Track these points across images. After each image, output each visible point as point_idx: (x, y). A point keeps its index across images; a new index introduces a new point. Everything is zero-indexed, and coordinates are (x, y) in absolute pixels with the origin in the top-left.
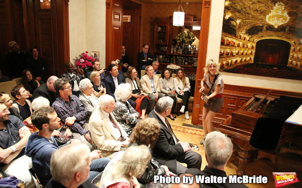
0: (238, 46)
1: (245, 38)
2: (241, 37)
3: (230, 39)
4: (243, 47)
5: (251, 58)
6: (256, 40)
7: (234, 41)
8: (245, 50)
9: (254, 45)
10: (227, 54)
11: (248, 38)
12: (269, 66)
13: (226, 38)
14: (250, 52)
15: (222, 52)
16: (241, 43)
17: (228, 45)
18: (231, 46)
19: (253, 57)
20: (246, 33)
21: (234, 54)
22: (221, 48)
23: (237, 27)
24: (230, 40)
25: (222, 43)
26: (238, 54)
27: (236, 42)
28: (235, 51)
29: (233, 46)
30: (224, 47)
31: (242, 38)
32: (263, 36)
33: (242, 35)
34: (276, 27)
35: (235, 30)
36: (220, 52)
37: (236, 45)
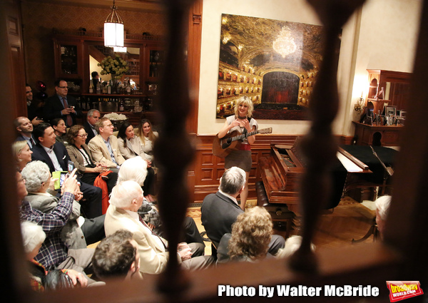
0: (242, 81)
1: (249, 70)
2: (244, 69)
3: (230, 72)
4: (248, 82)
5: (257, 97)
6: (263, 73)
7: (237, 74)
8: (251, 86)
9: (261, 80)
10: (228, 93)
11: (253, 70)
12: (279, 106)
13: (225, 70)
14: (256, 88)
15: (221, 90)
16: (245, 77)
17: (228, 80)
18: (233, 81)
19: (260, 96)
20: (251, 63)
21: (237, 93)
22: (219, 84)
23: (239, 55)
24: (231, 72)
25: (221, 78)
26: (241, 92)
27: (240, 76)
28: (238, 89)
29: (235, 81)
30: (224, 83)
31: (246, 70)
32: (270, 68)
33: (246, 66)
34: (284, 57)
35: (237, 60)
36: (219, 91)
37: (239, 80)
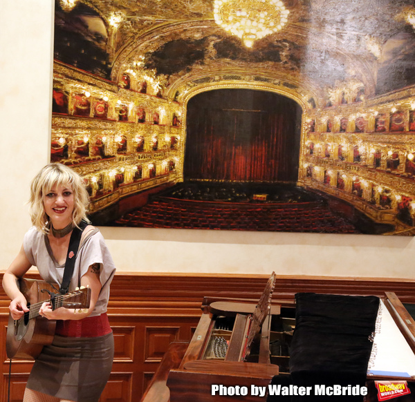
0: (123, 118)
1: (145, 85)
2: (128, 81)
3: (86, 90)
4: (142, 121)
5: (172, 164)
6: (187, 93)
7: (106, 96)
8: (149, 131)
9: (181, 113)
10: (83, 151)
11: (155, 85)
12: (239, 188)
13: (72, 87)
14: (167, 138)
15: (62, 142)
16: (132, 107)
17: (82, 113)
18: (97, 117)
19: (179, 160)
20: (148, 66)
21: (108, 151)
22: (54, 126)
23: (112, 43)
24: (88, 92)
25: (59, 107)
26: (122, 148)
27: (113, 100)
28: (111, 138)
29: (103, 117)
30: (68, 122)
31: (133, 85)
32: (207, 80)
33: (133, 74)
34: (249, 44)
35: (104, 55)
36: (54, 145)
37: (114, 115)
